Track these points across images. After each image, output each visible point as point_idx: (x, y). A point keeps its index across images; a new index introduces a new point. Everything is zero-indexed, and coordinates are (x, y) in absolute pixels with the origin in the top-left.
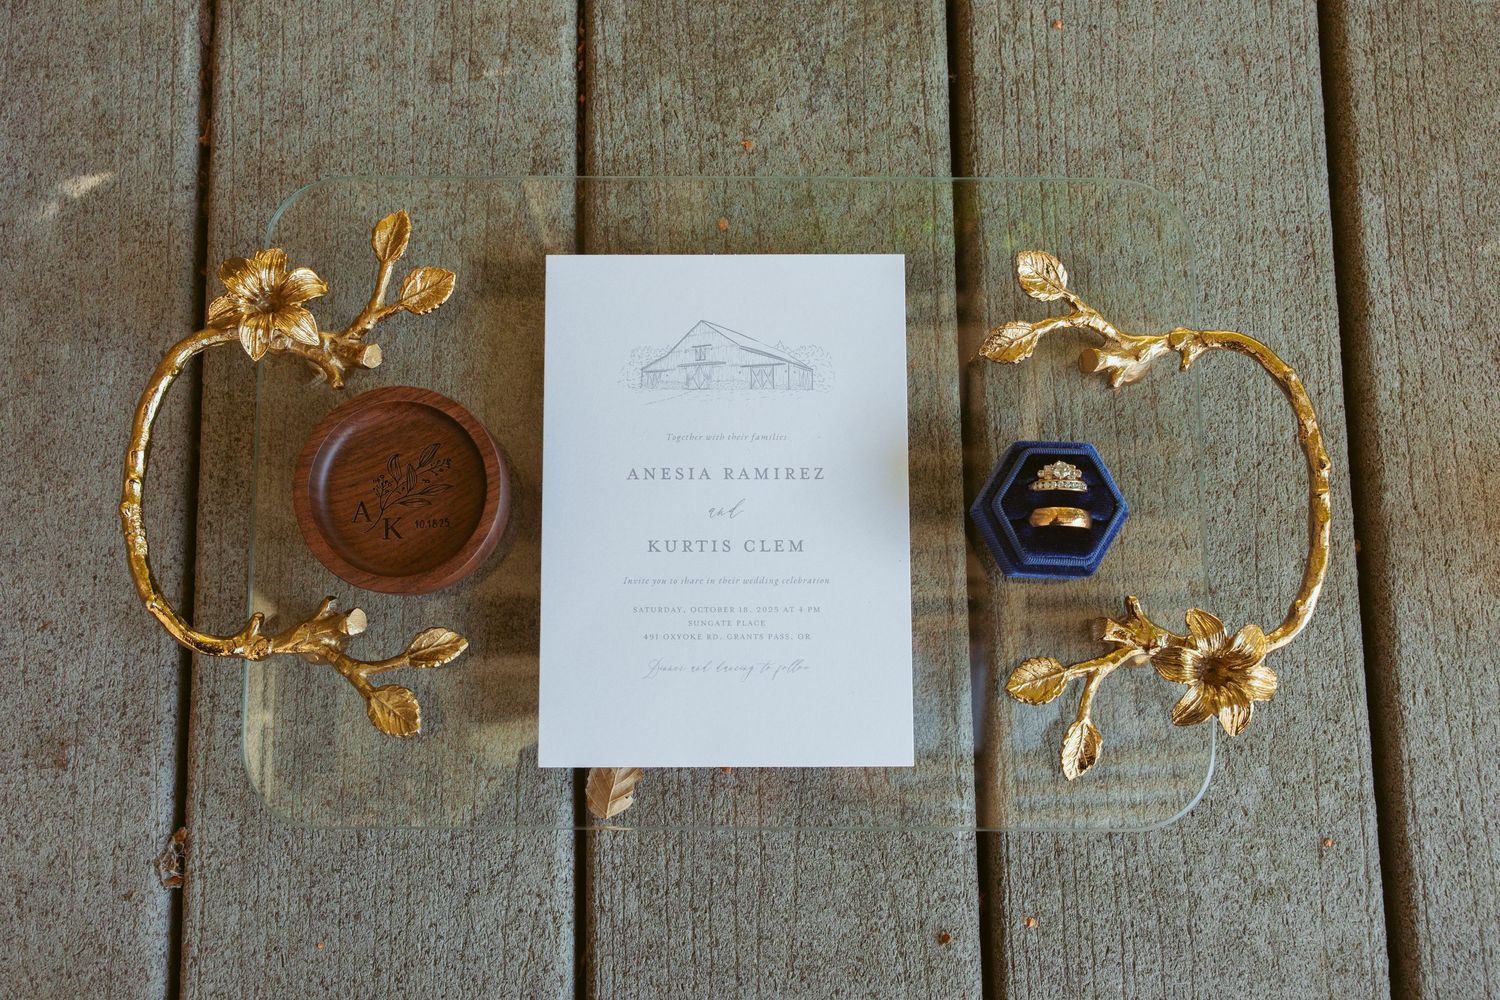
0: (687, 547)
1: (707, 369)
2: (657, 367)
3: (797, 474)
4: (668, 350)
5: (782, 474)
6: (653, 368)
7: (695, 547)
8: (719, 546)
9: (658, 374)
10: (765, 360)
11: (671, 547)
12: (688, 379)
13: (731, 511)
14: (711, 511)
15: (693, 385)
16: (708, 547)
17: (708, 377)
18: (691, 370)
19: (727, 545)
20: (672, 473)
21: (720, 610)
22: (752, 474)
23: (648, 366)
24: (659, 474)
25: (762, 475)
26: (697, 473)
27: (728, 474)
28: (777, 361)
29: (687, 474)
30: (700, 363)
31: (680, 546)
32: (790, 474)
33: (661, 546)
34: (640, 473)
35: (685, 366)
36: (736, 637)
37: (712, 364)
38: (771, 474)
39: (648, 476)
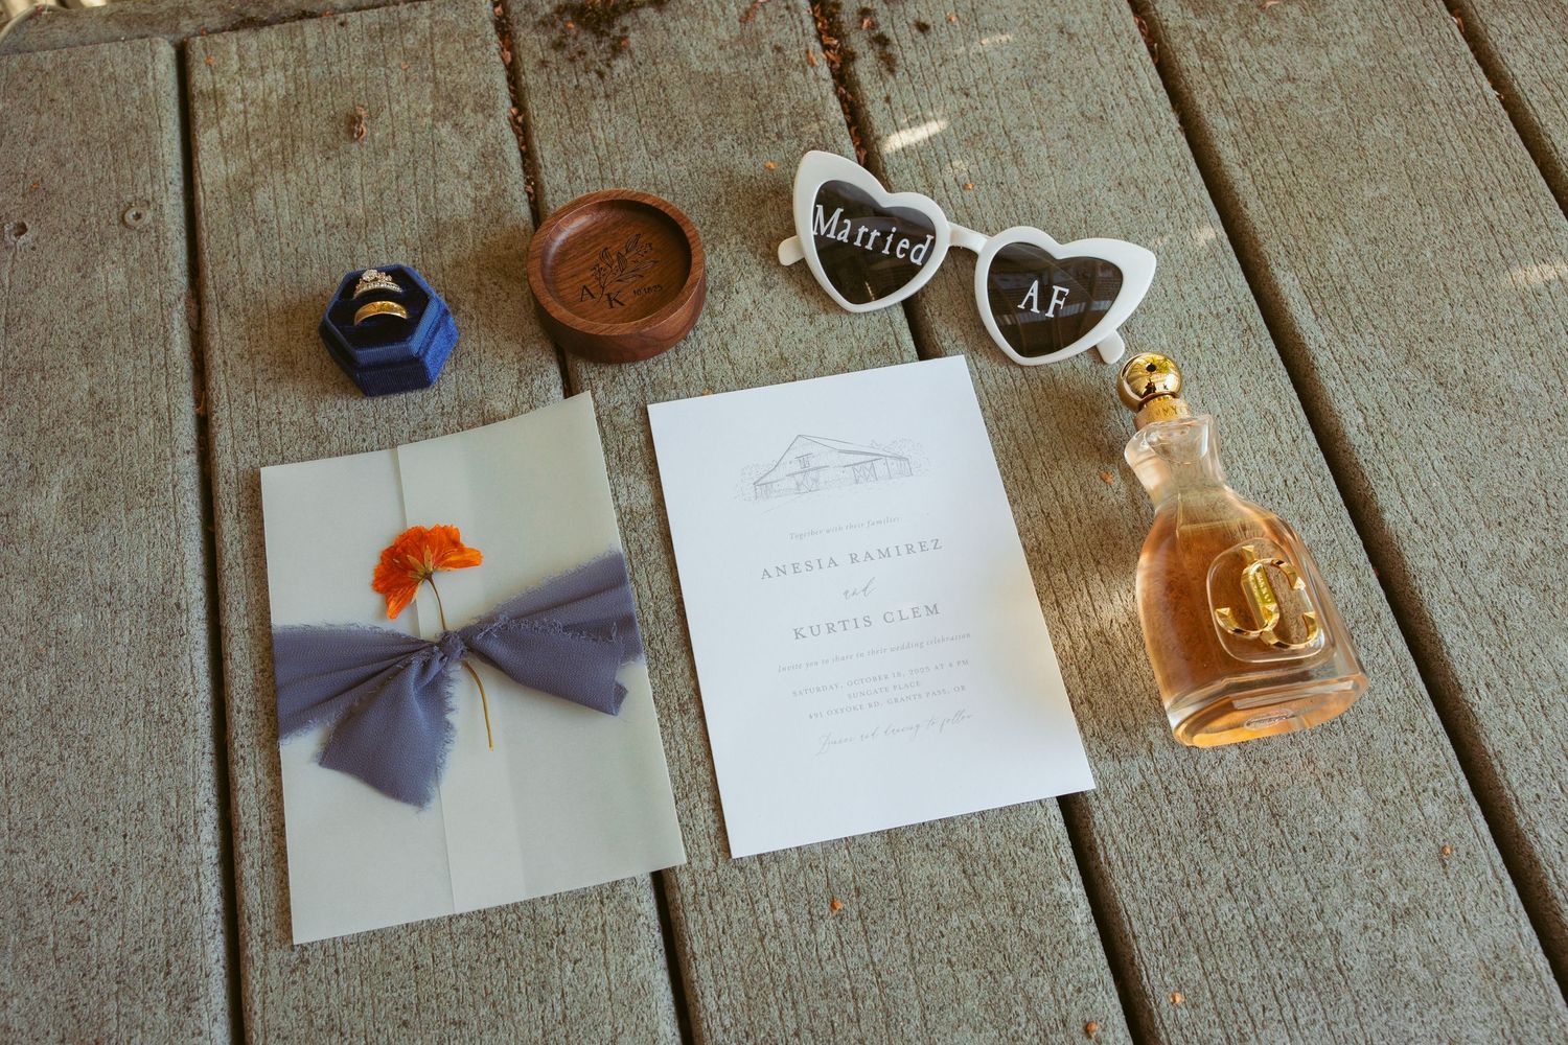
0: (830, 628)
1: (813, 474)
2: (767, 479)
3: (917, 548)
4: (775, 463)
5: (903, 550)
6: (764, 481)
7: (839, 627)
8: (861, 623)
9: (769, 485)
10: (863, 458)
11: (816, 632)
12: (798, 485)
13: (865, 590)
14: (846, 592)
15: (803, 489)
16: (850, 625)
17: (816, 481)
18: (799, 477)
19: (867, 621)
20: (803, 567)
21: (875, 679)
22: (875, 555)
23: (759, 480)
24: (790, 570)
25: (885, 554)
26: (825, 563)
27: (854, 559)
28: (874, 457)
29: (815, 565)
30: (805, 471)
31: (824, 629)
32: (910, 550)
33: (806, 632)
34: (773, 572)
35: (792, 475)
36: (896, 700)
37: (817, 469)
38: (893, 552)
39: (781, 573)
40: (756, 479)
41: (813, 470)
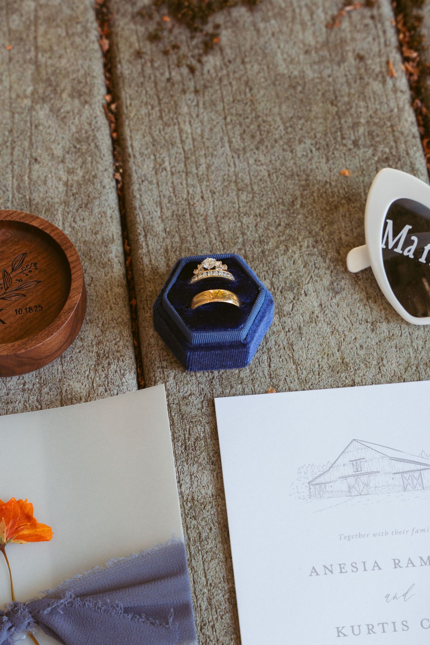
0: (370, 630)
1: (365, 478)
2: (322, 480)
4: (330, 465)
6: (318, 481)
7: (378, 629)
8: (399, 626)
9: (323, 486)
10: (412, 467)
11: (356, 631)
12: (350, 488)
13: (405, 595)
14: (387, 596)
15: (354, 492)
16: (389, 628)
17: (367, 485)
18: (351, 481)
19: (405, 625)
20: (348, 568)
22: (417, 562)
23: (314, 480)
24: (336, 569)
25: (426, 562)
26: (369, 566)
27: (397, 564)
28: (422, 467)
29: (361, 567)
30: (358, 474)
31: (364, 629)
33: (347, 631)
34: (320, 570)
35: (345, 477)
37: (368, 473)
39: (327, 571)
40: (310, 479)
41: (364, 474)
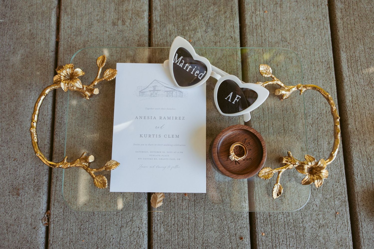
0: (150, 136)
1: (156, 92)
3: (178, 118)
4: (147, 87)
5: (174, 118)
6: (142, 91)
7: (152, 136)
8: (158, 136)
9: (144, 93)
10: (171, 90)
11: (146, 136)
12: (151, 94)
13: (161, 127)
14: (156, 127)
15: (152, 96)
16: (155, 136)
17: (156, 94)
18: (152, 92)
19: (160, 136)
20: (147, 118)
21: (157, 152)
22: (167, 118)
23: (141, 91)
24: (143, 118)
25: (169, 118)
26: (153, 118)
27: (161, 118)
28: (174, 90)
29: (150, 118)
30: (154, 90)
31: (148, 136)
32: (176, 118)
33: (143, 136)
34: (138, 117)
35: (150, 91)
36: (161, 159)
38: (171, 118)
39: (140, 118)
40: (140, 90)
41: (156, 90)
